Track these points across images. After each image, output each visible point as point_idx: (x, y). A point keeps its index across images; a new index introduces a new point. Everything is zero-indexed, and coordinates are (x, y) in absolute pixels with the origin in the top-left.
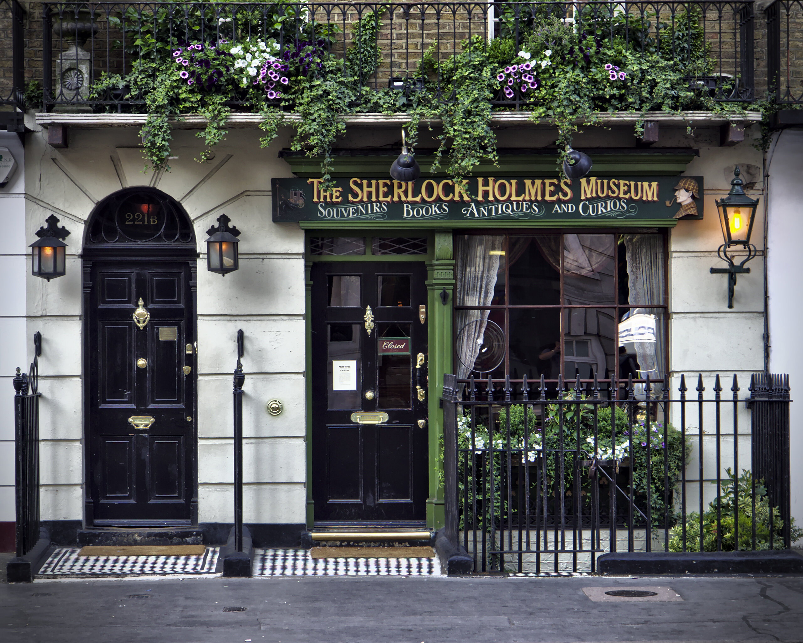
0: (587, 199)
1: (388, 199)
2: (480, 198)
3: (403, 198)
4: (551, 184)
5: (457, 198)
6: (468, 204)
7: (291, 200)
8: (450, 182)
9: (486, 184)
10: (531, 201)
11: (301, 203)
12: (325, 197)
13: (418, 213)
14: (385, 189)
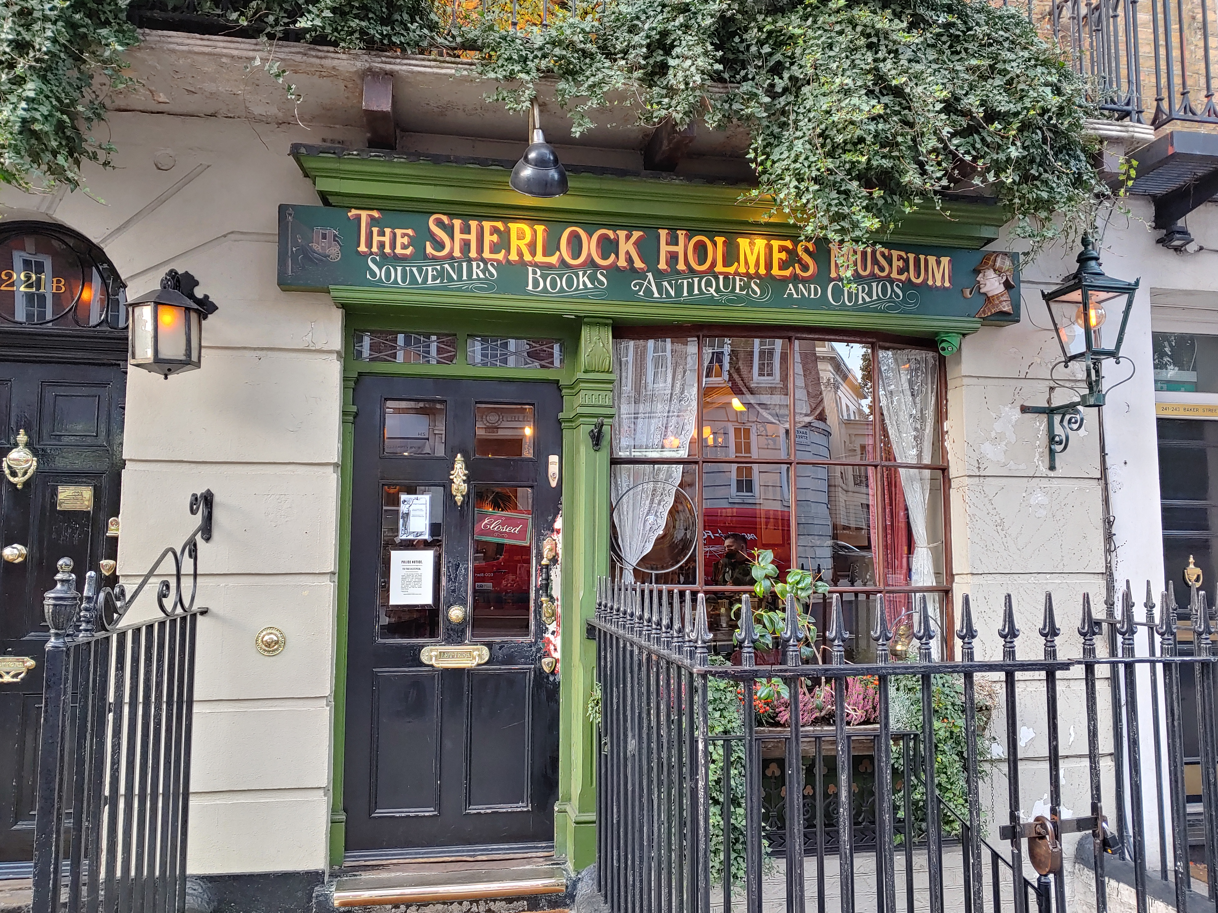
0: (840, 278)
1: (500, 256)
2: (662, 266)
3: (527, 257)
4: (782, 249)
5: (622, 263)
6: (640, 275)
7: (315, 246)
8: (611, 234)
9: (673, 241)
10: (747, 274)
11: (334, 251)
12: (382, 245)
13: (554, 284)
14: (495, 238)
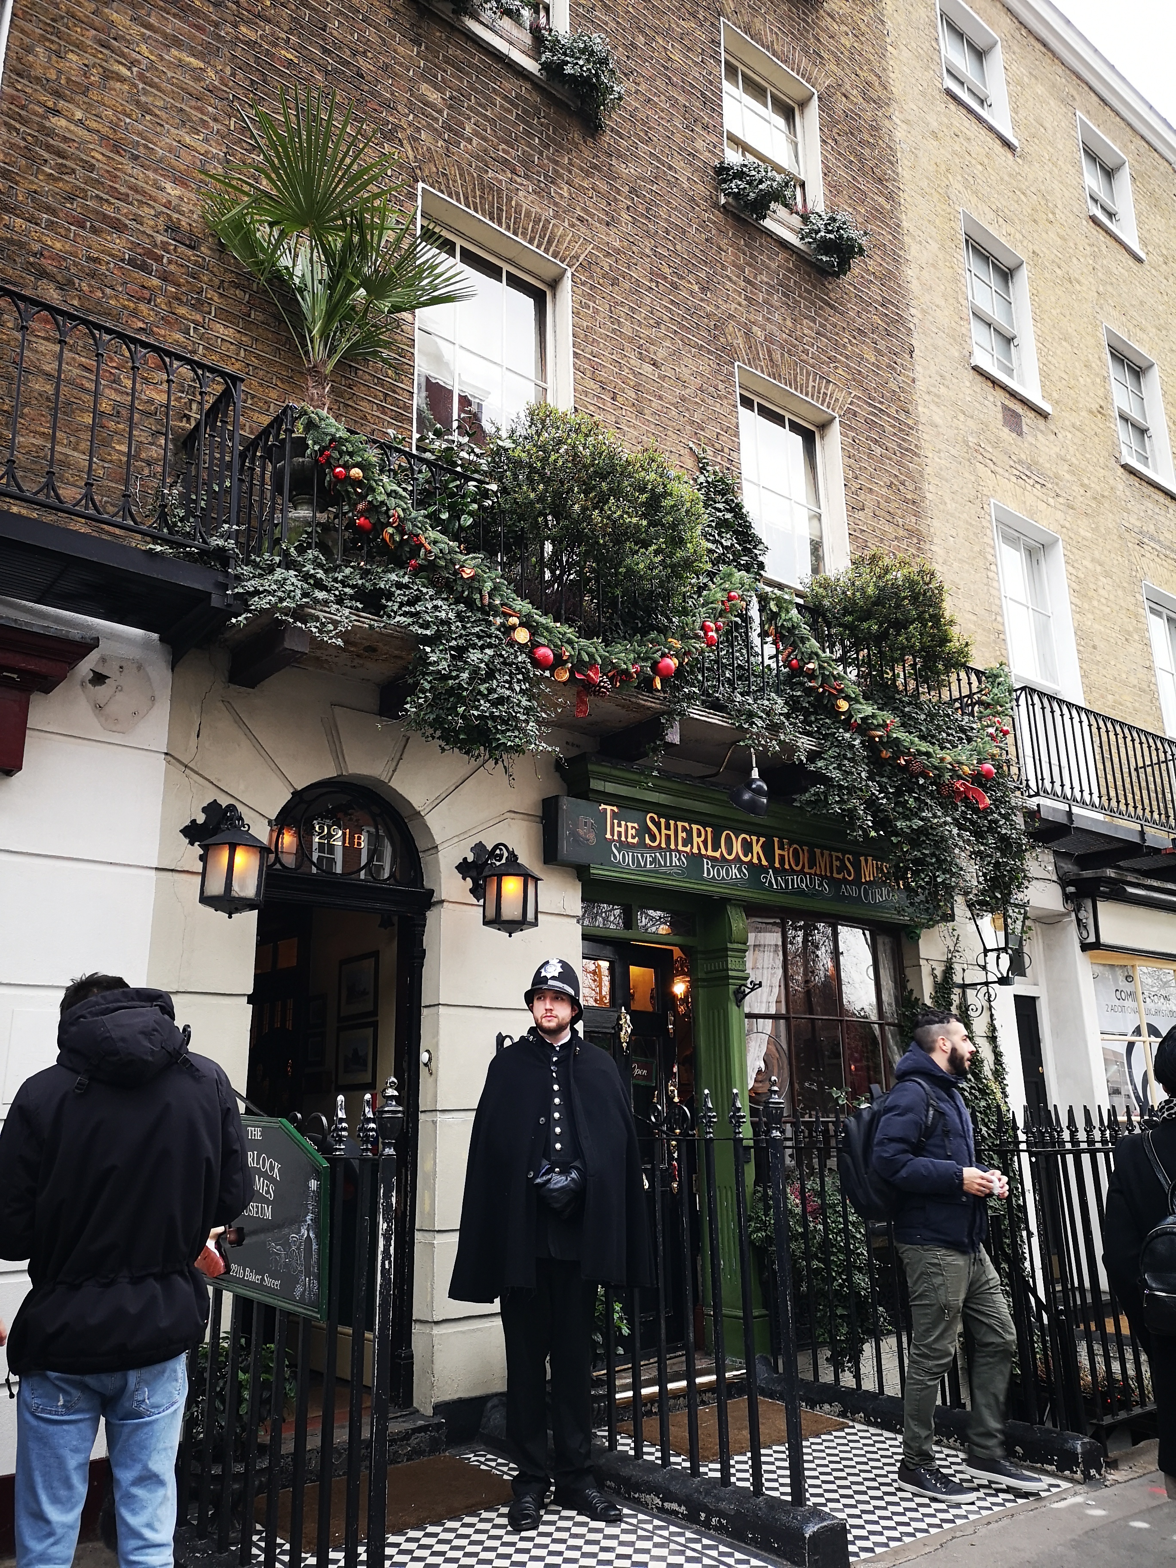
0: (866, 883)
1: (688, 849)
2: (777, 865)
3: (703, 852)
4: (838, 858)
5: (755, 861)
6: (765, 870)
7: (580, 831)
8: (747, 837)
9: (781, 848)
10: (821, 876)
11: (592, 836)
12: (619, 833)
13: (719, 875)
14: (684, 835)
